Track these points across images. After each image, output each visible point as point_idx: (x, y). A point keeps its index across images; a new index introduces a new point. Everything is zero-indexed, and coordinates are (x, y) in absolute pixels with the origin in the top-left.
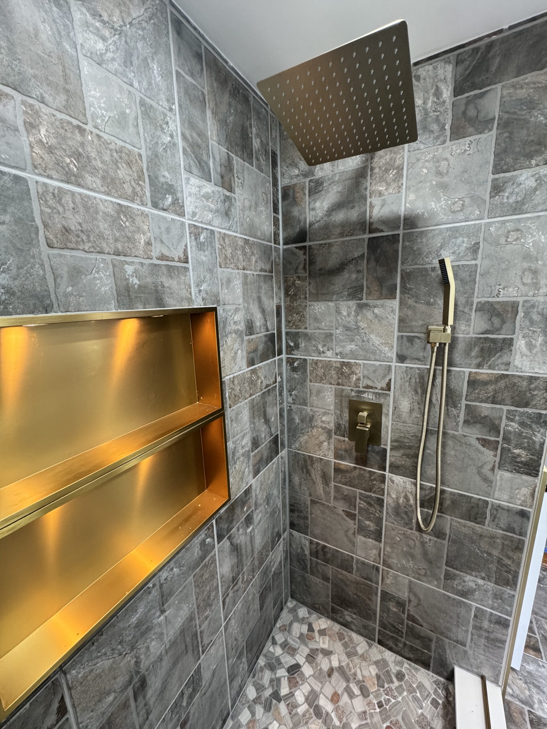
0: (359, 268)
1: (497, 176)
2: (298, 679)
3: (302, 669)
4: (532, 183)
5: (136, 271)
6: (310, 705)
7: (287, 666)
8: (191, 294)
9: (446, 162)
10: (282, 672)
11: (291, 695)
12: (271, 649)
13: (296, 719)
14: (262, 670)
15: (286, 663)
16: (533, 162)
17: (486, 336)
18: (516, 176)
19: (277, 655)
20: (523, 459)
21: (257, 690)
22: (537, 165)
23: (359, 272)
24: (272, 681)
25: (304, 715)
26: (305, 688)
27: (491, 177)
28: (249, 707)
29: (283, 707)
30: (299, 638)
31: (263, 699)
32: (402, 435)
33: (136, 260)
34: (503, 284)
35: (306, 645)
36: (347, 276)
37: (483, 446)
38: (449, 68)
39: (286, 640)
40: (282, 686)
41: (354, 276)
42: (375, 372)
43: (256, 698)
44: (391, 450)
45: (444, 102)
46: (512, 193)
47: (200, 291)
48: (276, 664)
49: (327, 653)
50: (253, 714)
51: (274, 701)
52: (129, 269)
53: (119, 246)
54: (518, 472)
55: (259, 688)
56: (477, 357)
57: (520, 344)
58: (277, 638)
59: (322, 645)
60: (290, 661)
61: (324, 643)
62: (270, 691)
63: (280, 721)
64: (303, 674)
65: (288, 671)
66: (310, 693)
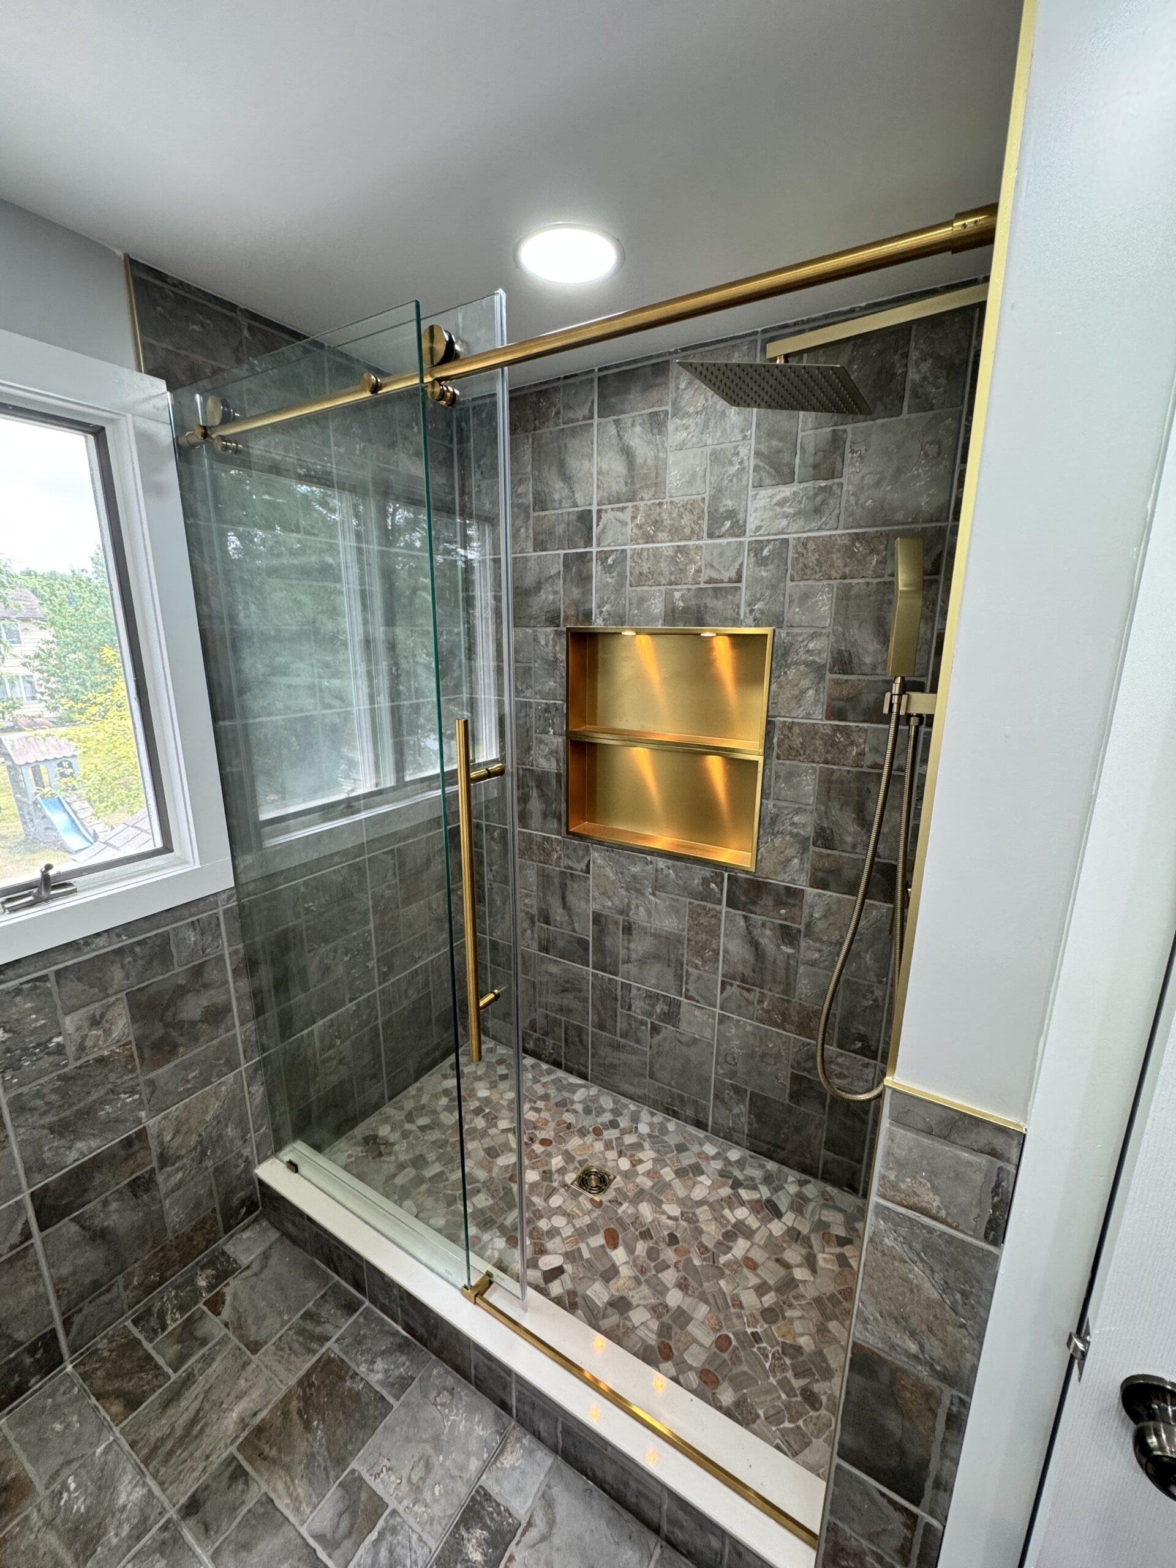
2: (762, 1214)
3: (776, 1220)
5: (683, 596)
6: (735, 1226)
7: (774, 1198)
8: (738, 613)
10: (765, 1192)
11: (742, 1203)
12: (790, 1179)
13: (718, 1207)
14: (762, 1166)
15: (779, 1198)
19: (786, 1186)
21: (738, 1161)
24: (752, 1179)
25: (723, 1216)
26: (753, 1222)
28: (718, 1153)
29: (726, 1191)
30: (820, 1220)
31: (730, 1168)
33: (685, 587)
35: (812, 1231)
39: (809, 1200)
40: (749, 1192)
43: (729, 1161)
47: (752, 611)
48: (774, 1185)
49: (810, 1262)
50: (714, 1158)
51: (730, 1182)
52: (677, 595)
53: (673, 578)
55: (741, 1164)
58: (810, 1187)
59: (820, 1256)
60: (783, 1204)
61: (825, 1260)
62: (740, 1177)
63: (713, 1187)
64: (770, 1221)
65: (769, 1201)
66: (748, 1227)
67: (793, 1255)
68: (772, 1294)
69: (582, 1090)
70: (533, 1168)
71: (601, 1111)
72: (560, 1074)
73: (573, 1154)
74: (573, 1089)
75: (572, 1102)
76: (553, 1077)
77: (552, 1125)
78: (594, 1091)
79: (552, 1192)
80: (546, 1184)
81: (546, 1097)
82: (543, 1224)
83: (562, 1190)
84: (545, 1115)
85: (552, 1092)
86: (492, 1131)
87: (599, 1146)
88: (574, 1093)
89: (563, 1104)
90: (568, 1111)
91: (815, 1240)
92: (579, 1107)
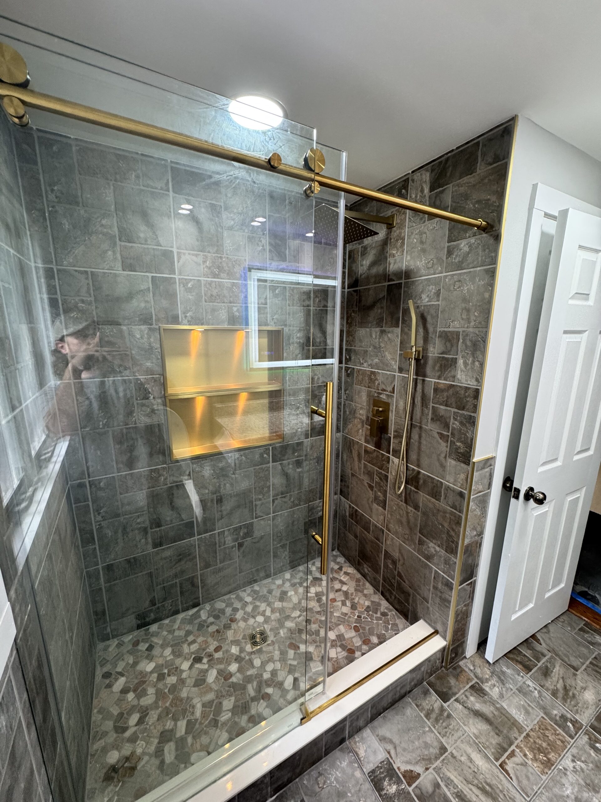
0: (382, 306)
1: (450, 244)
2: (317, 584)
4: (466, 249)
8: (267, 320)
9: (425, 235)
10: (310, 578)
11: (309, 587)
12: (310, 566)
13: (305, 596)
15: (315, 575)
16: (468, 235)
17: (443, 355)
18: (458, 245)
19: (311, 569)
20: (462, 451)
21: (291, 577)
22: (469, 237)
23: (382, 308)
25: (310, 597)
26: (319, 589)
27: (447, 244)
31: (292, 581)
32: (399, 427)
33: (238, 305)
34: (452, 318)
35: (332, 574)
36: (376, 310)
37: (441, 438)
38: (428, 174)
41: (379, 311)
42: (387, 378)
43: (289, 579)
44: (394, 438)
45: (425, 196)
46: (456, 256)
47: (273, 319)
48: (309, 573)
52: (235, 309)
53: (231, 299)
54: (459, 461)
55: (293, 577)
56: (438, 371)
57: (461, 362)
58: (316, 563)
59: (342, 578)
60: (318, 575)
61: (344, 578)
62: (298, 581)
63: (296, 593)
64: (321, 583)
65: (314, 578)
66: (320, 592)
67: (337, 586)
68: (347, 601)
69: (202, 612)
70: (229, 665)
71: (223, 611)
72: (181, 616)
73: (237, 639)
74: (197, 616)
75: (205, 621)
76: (178, 622)
77: (210, 640)
78: (208, 607)
79: (251, 662)
80: (243, 663)
81: (188, 633)
82: (266, 676)
83: (253, 656)
84: (200, 639)
85: (188, 627)
86: (184, 675)
87: (242, 624)
88: (200, 617)
89: (202, 626)
90: (208, 627)
91: (336, 575)
92: (211, 619)
